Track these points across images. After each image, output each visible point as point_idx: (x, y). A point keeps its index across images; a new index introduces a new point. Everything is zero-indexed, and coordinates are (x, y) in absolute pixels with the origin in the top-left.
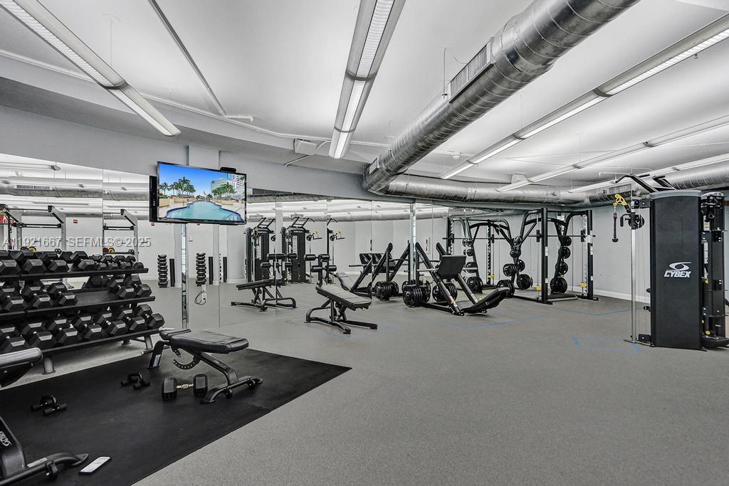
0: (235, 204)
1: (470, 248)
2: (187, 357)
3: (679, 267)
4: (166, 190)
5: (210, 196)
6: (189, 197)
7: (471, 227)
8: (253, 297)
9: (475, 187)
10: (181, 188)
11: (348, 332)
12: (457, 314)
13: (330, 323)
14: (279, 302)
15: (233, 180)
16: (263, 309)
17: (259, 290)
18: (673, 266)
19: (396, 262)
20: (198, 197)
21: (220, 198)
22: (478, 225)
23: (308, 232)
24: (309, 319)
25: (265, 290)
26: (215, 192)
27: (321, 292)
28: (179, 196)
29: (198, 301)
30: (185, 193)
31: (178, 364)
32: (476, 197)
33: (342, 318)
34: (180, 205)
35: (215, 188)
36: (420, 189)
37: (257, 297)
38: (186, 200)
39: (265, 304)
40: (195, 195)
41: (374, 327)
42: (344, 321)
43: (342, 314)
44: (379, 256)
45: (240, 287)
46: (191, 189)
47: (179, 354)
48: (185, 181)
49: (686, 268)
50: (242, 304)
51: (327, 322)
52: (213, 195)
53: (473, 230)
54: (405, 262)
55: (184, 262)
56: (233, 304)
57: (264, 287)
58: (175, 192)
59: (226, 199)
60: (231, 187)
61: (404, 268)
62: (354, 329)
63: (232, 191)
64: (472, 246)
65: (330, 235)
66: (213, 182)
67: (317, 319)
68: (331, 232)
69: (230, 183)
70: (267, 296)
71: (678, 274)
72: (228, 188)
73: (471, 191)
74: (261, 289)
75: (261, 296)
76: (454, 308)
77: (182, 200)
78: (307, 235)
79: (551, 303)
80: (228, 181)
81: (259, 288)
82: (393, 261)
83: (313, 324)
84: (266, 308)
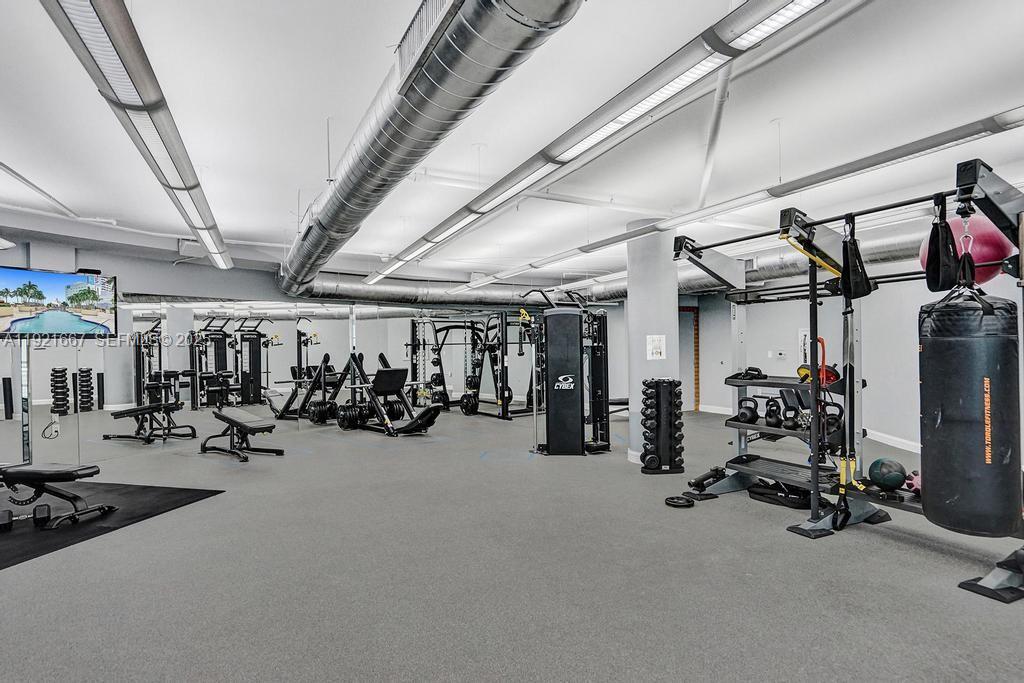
0: (101, 314)
1: (436, 357)
2: (26, 491)
3: (566, 379)
4: (9, 298)
5: (65, 304)
6: (37, 305)
7: (437, 331)
8: (135, 426)
9: (426, 287)
10: (27, 294)
11: (246, 459)
12: (390, 434)
13: (229, 452)
14: (173, 431)
15: (96, 285)
16: (149, 441)
17: (143, 417)
18: (561, 378)
19: (339, 376)
20: (50, 305)
21: (80, 307)
22: (447, 329)
23: (264, 336)
24: (204, 449)
25: (153, 418)
26: (71, 299)
27: (218, 416)
28: (25, 303)
29: (47, 434)
30: (32, 300)
31: (14, 501)
32: (429, 299)
33: (244, 445)
34: (28, 315)
35: (71, 294)
36: (355, 291)
37: (141, 427)
38: (33, 308)
39: (150, 435)
40: (46, 302)
41: (280, 453)
42: (248, 448)
43: (246, 440)
44: (315, 368)
45: (117, 415)
46: (40, 296)
47: (16, 490)
48: (31, 286)
49: (571, 380)
50: (119, 437)
51: (225, 451)
52: (69, 302)
53: (441, 335)
54: (349, 376)
55: (25, 382)
56: (106, 437)
57: (151, 414)
58: (20, 300)
59: (87, 308)
60: (94, 292)
61: (347, 383)
62: (252, 457)
63: (96, 298)
64: (439, 354)
65: (303, 338)
66: (68, 287)
67: (214, 448)
68: (304, 335)
69: (92, 287)
70: (155, 425)
71: (565, 386)
72: (89, 294)
73: (422, 291)
74: (147, 416)
75: (147, 425)
76: (388, 429)
77: (28, 308)
78: (263, 340)
79: (510, 419)
80: (89, 285)
81: (143, 415)
82: (335, 374)
83: (209, 454)
84: (153, 440)
